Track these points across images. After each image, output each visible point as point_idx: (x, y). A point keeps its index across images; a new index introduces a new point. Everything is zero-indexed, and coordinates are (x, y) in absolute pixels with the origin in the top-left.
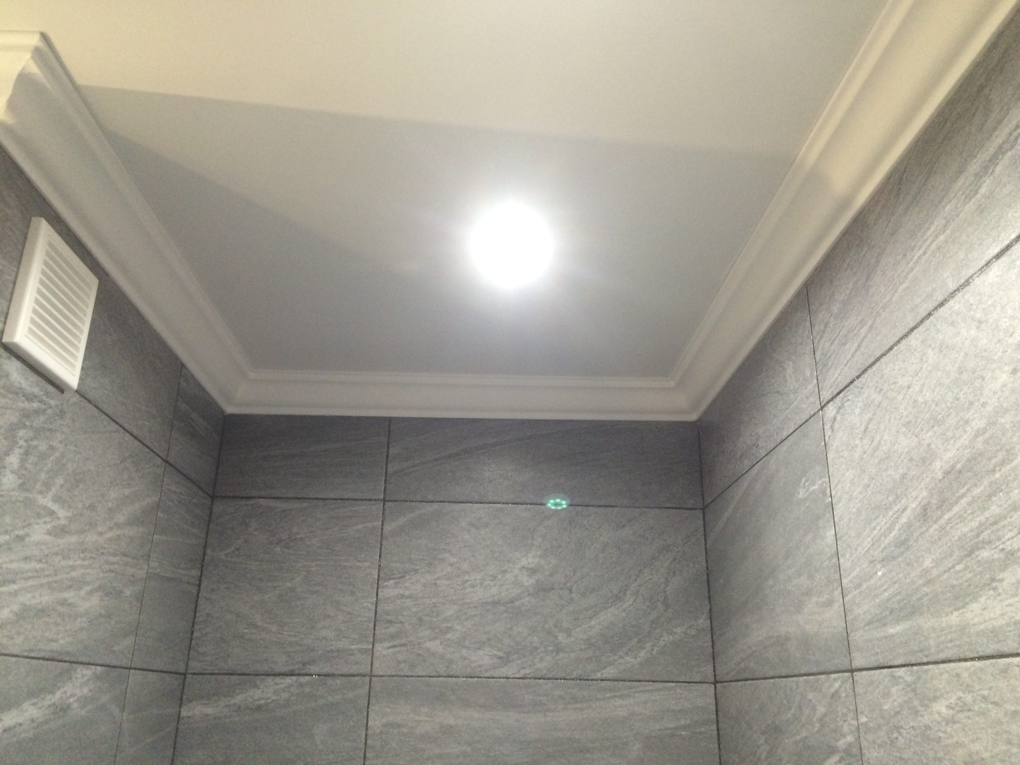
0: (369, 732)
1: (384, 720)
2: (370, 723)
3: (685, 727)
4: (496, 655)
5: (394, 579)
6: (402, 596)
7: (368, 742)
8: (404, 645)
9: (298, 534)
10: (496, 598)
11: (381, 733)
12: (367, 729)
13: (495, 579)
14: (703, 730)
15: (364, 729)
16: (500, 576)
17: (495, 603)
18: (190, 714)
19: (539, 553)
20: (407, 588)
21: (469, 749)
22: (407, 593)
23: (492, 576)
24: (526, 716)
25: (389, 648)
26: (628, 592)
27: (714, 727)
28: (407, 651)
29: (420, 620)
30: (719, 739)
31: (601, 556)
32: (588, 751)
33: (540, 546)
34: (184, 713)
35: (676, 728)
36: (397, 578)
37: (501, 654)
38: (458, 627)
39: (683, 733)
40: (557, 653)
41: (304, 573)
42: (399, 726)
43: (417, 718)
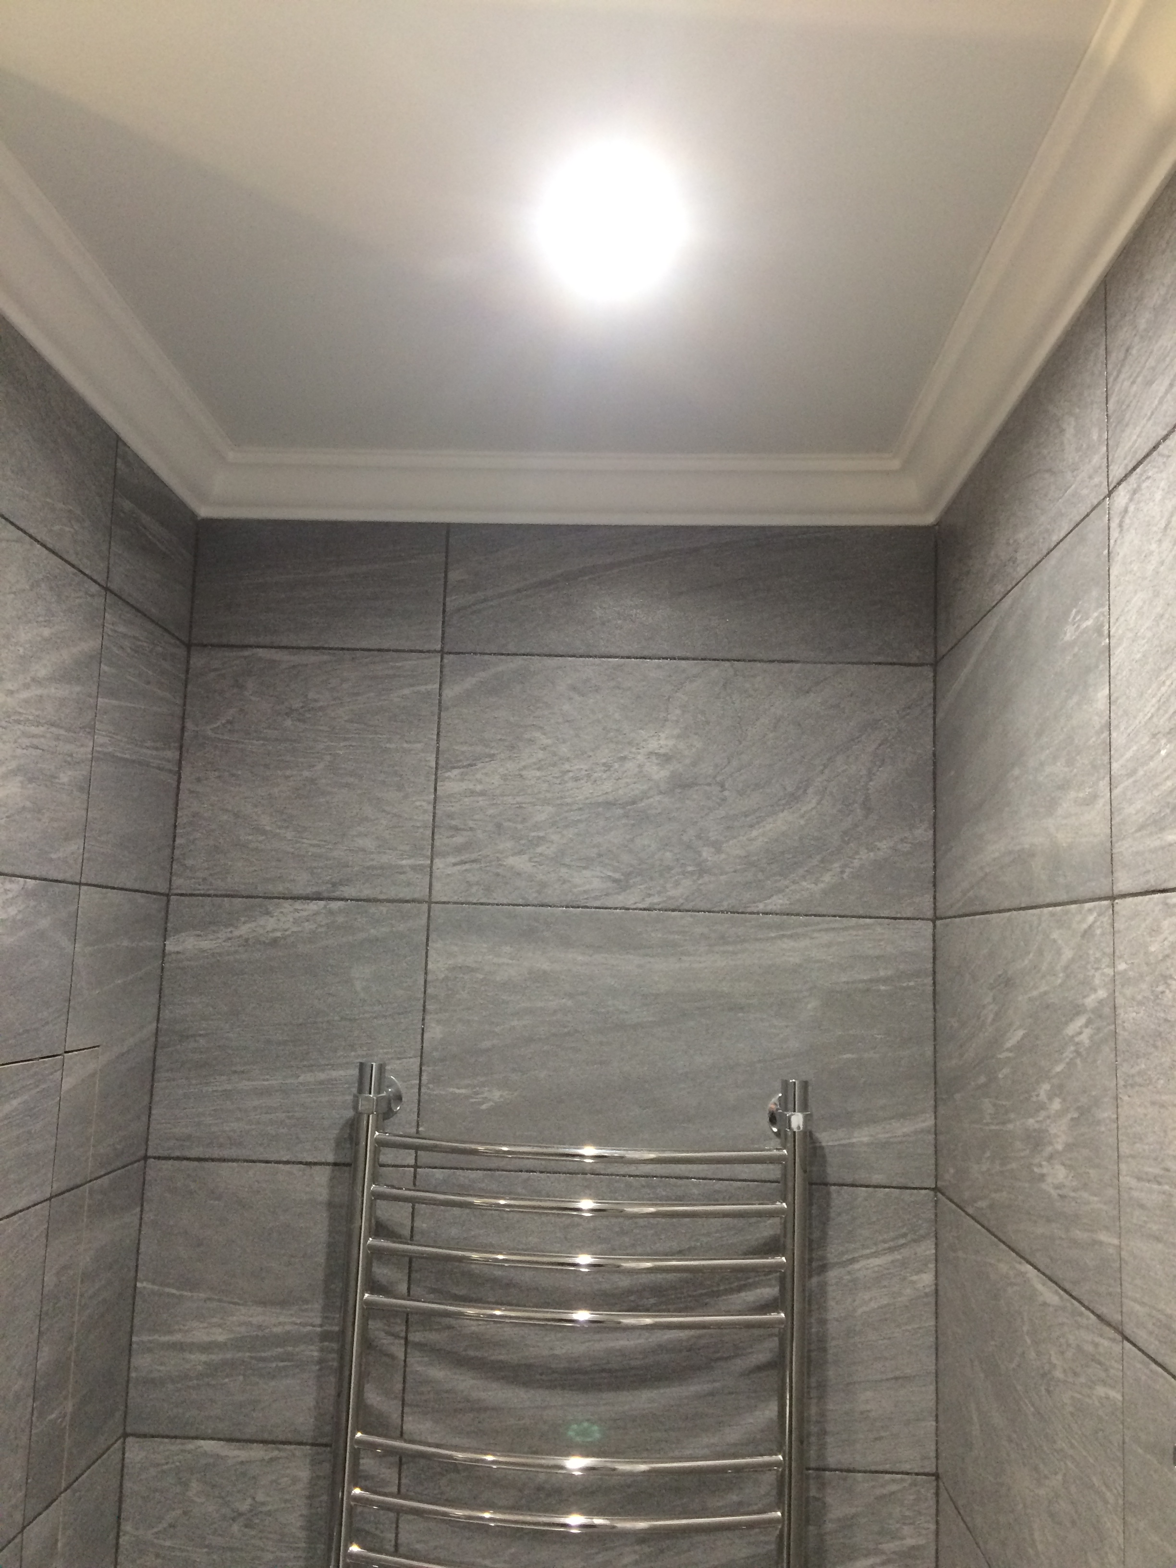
0: (430, 978)
1: (451, 962)
2: (430, 966)
3: (885, 980)
4: (610, 877)
5: (459, 767)
6: (472, 793)
7: (429, 991)
8: (474, 861)
9: (316, 701)
10: (610, 798)
11: (446, 978)
12: (426, 973)
13: (609, 770)
14: (912, 984)
15: (422, 973)
16: (616, 765)
17: (609, 804)
18: (179, 948)
19: (676, 731)
20: (480, 782)
21: (570, 1003)
22: (479, 788)
23: (604, 764)
24: (652, 960)
25: (455, 864)
26: (810, 790)
27: (929, 980)
28: (481, 869)
29: (499, 826)
30: (934, 997)
31: (771, 735)
32: (742, 1009)
33: (677, 721)
34: (169, 948)
35: (871, 981)
36: (464, 767)
37: (617, 876)
38: (555, 838)
39: (883, 988)
40: (701, 876)
41: (328, 758)
42: (472, 970)
43: (496, 960)
